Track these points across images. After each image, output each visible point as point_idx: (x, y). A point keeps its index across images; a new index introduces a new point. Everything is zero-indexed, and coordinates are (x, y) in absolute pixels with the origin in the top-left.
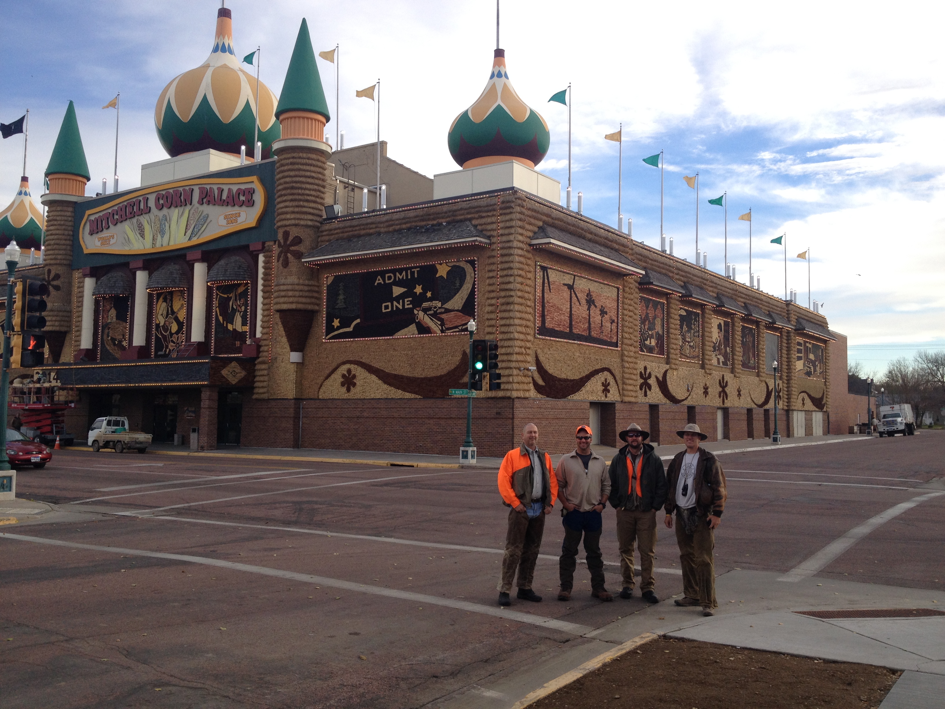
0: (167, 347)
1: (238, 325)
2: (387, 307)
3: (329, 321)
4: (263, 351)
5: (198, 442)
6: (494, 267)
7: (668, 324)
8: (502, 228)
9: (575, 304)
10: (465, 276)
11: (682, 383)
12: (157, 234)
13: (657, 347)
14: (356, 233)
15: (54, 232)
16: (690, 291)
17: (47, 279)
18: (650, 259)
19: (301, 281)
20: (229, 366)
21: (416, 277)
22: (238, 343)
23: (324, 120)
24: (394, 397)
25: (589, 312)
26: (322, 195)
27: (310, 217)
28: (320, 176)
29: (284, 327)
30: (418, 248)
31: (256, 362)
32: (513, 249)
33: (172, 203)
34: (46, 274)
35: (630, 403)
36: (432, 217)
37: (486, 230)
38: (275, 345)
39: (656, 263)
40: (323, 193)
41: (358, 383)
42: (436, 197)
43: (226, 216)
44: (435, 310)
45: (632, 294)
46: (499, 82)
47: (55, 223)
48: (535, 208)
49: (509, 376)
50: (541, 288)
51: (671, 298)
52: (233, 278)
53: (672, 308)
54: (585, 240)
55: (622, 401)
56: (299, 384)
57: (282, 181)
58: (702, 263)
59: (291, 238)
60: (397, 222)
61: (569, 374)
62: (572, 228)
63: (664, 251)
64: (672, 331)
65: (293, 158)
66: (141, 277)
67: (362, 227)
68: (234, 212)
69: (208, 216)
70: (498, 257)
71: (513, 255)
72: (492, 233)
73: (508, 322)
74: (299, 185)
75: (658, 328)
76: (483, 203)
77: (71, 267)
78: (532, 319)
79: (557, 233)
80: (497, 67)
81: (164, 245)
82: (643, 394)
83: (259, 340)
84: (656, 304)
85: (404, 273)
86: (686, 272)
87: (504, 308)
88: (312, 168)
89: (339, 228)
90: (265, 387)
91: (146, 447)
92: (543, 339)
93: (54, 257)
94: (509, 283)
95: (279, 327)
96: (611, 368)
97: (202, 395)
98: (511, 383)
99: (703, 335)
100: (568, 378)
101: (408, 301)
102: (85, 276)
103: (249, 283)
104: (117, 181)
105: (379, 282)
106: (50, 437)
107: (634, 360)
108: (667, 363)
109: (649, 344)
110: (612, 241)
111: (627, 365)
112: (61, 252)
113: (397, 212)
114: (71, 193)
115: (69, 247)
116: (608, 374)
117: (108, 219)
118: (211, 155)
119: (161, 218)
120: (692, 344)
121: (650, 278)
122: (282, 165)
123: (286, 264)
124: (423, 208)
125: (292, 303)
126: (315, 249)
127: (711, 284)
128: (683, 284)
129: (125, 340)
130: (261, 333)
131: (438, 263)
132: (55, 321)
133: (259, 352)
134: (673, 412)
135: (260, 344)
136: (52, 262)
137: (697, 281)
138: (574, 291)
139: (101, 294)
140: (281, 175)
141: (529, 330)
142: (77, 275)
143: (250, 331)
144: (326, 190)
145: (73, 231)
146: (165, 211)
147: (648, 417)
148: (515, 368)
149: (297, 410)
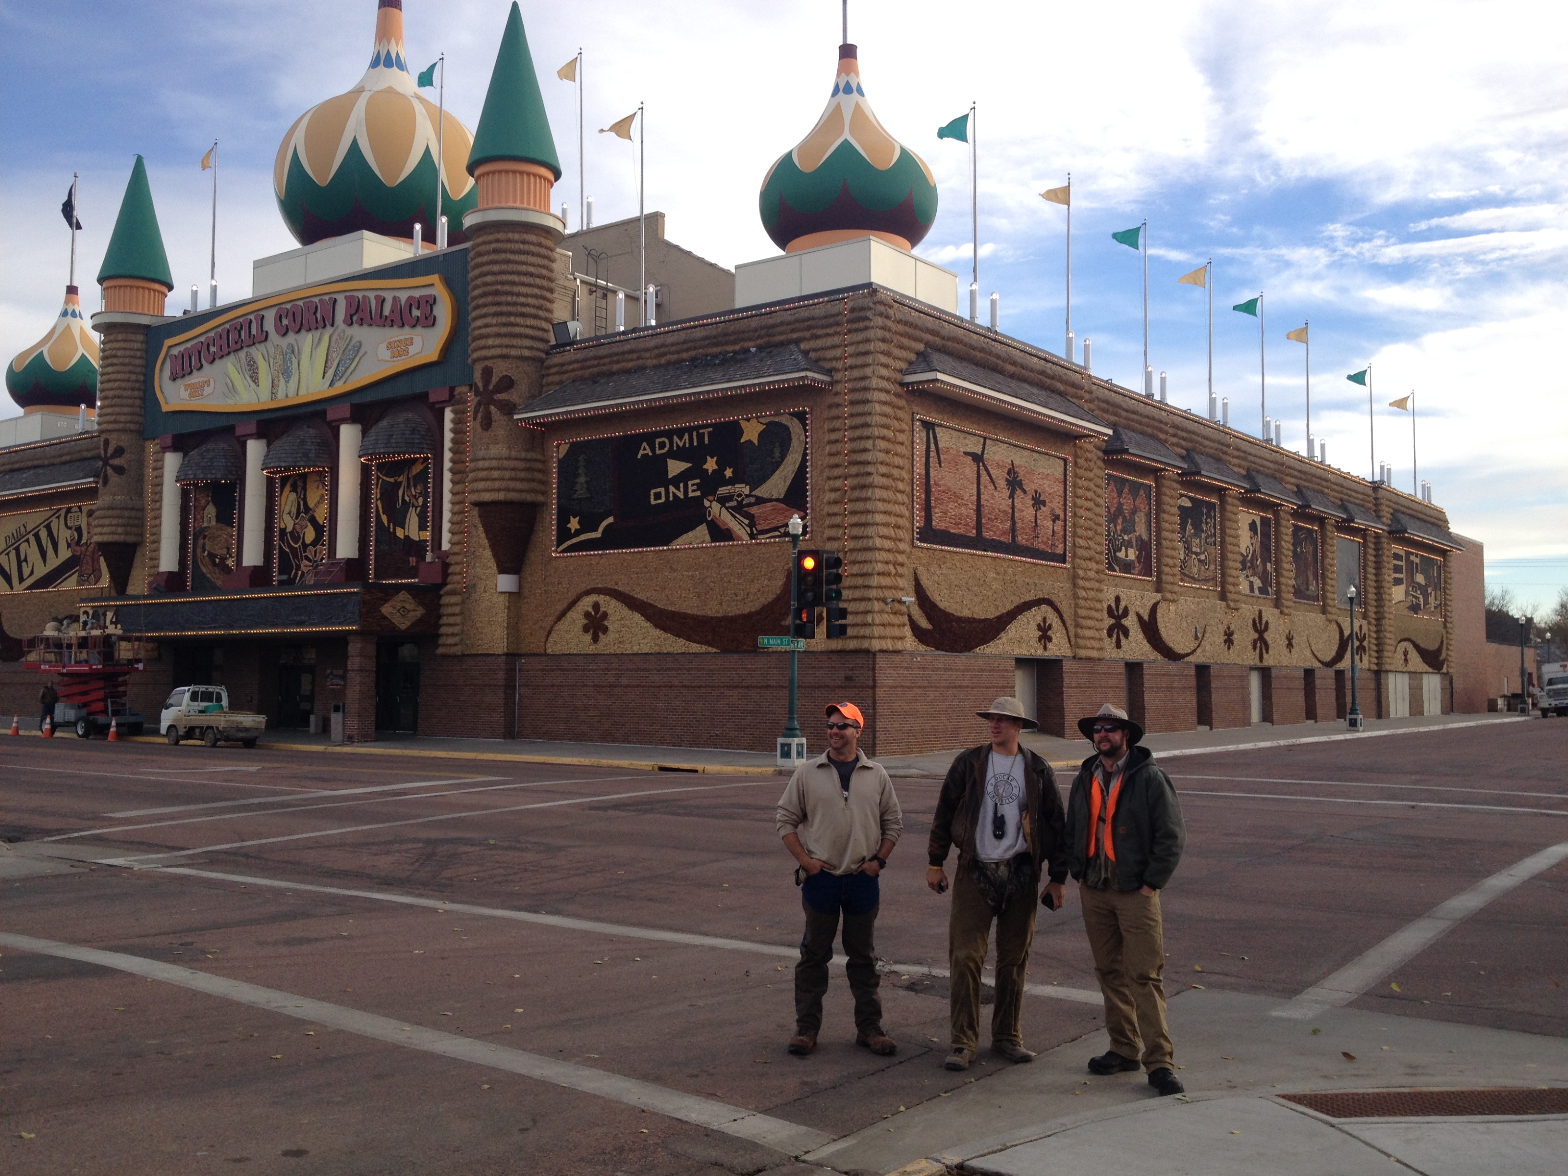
0: (298, 568)
1: (412, 529)
2: (658, 496)
3: (563, 521)
4: (452, 574)
5: (344, 728)
6: (837, 424)
7: (1158, 522)
8: (851, 356)
9: (985, 487)
10: (791, 439)
11: (1185, 624)
12: (278, 377)
13: (1139, 563)
14: (604, 368)
15: (113, 377)
16: (1196, 465)
17: (103, 455)
18: (1124, 410)
19: (514, 454)
20: (395, 598)
21: (706, 442)
22: (413, 561)
23: (551, 177)
24: (671, 650)
25: (1013, 503)
26: (548, 305)
27: (528, 343)
28: (544, 272)
29: (487, 532)
30: (708, 392)
31: (442, 592)
32: (871, 392)
33: (302, 325)
34: (102, 447)
35: (1089, 659)
36: (732, 338)
37: (824, 359)
38: (473, 562)
39: (1135, 417)
40: (551, 301)
41: (611, 628)
42: (738, 305)
43: (390, 343)
44: (739, 499)
45: (1091, 471)
46: (848, 102)
47: (115, 361)
48: (911, 319)
49: (867, 612)
50: (923, 459)
51: (1164, 477)
52: (403, 449)
53: (1166, 495)
54: (1004, 375)
55: (1074, 657)
56: (514, 627)
57: (479, 281)
58: (1219, 416)
59: (495, 380)
60: (673, 349)
61: (976, 609)
62: (979, 355)
63: (1150, 396)
64: (1165, 534)
65: (498, 241)
66: (255, 450)
67: (615, 359)
68: (402, 338)
69: (361, 345)
70: (846, 406)
71: (871, 402)
72: (834, 364)
73: (863, 519)
74: (507, 288)
75: (1141, 530)
76: (818, 312)
77: (143, 434)
78: (907, 514)
79: (949, 362)
80: (843, 74)
81: (290, 395)
82: (1114, 645)
83: (447, 554)
84: (1135, 488)
85: (686, 436)
86: (1189, 432)
87: (857, 494)
88: (531, 259)
89: (577, 361)
90: (457, 635)
91: (256, 737)
92: (927, 549)
93: (113, 418)
94: (865, 450)
95: (479, 532)
96: (1054, 599)
97: (349, 648)
98: (870, 625)
99: (1223, 542)
100: (975, 616)
101: (693, 485)
102: (165, 449)
103: (429, 458)
104: (214, 289)
105: (645, 452)
106: (101, 719)
107: (1096, 585)
108: (1158, 590)
109: (1123, 557)
110: (1052, 378)
111: (1082, 593)
112: (126, 410)
113: (673, 331)
114: (140, 311)
115: (138, 402)
116: (1049, 609)
117: (199, 352)
118: (365, 241)
119: (285, 348)
120: (1202, 557)
121: (1122, 442)
122: (480, 254)
123: (487, 424)
124: (717, 323)
125: (499, 490)
126: (535, 399)
127: (1236, 453)
128: (1184, 452)
129: (231, 556)
130: (450, 542)
131: (743, 419)
132: (117, 525)
133: (445, 574)
134: (1169, 675)
135: (448, 561)
136: (111, 427)
137: (1211, 448)
138: (984, 465)
139: (190, 480)
140: (477, 272)
141: (901, 533)
142: (152, 447)
143: (433, 540)
144: (555, 295)
145: (145, 375)
146: (291, 337)
147: (1123, 683)
148: (878, 599)
149: (510, 671)
